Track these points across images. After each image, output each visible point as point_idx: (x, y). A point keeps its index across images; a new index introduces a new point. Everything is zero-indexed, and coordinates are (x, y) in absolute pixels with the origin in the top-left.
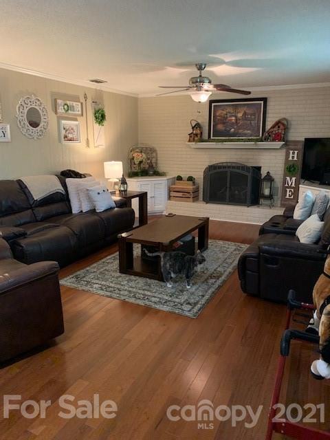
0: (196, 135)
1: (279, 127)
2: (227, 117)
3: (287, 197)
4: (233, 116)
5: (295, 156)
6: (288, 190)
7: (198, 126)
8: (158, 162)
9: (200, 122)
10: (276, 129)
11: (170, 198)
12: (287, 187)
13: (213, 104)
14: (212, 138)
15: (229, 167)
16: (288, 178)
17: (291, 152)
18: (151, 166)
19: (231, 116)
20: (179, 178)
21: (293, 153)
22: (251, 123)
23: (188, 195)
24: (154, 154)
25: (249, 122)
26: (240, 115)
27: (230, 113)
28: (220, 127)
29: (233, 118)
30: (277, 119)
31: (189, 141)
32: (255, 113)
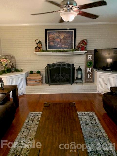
0: (40, 48)
1: (83, 43)
2: (55, 39)
3: (88, 78)
4: (58, 38)
5: (90, 58)
6: (88, 74)
7: (40, 43)
8: (17, 63)
9: (40, 41)
10: (82, 45)
11: (27, 84)
12: (88, 73)
13: (47, 31)
14: (48, 49)
15: (60, 65)
16: (88, 69)
17: (89, 56)
18: (13, 66)
19: (57, 38)
20: (32, 72)
21: (90, 56)
22: (68, 42)
23: (38, 81)
24: (13, 59)
25: (67, 41)
26: (62, 37)
27: (56, 36)
28: (52, 44)
29: (59, 39)
30: (81, 40)
31: (36, 51)
32: (70, 37)
